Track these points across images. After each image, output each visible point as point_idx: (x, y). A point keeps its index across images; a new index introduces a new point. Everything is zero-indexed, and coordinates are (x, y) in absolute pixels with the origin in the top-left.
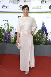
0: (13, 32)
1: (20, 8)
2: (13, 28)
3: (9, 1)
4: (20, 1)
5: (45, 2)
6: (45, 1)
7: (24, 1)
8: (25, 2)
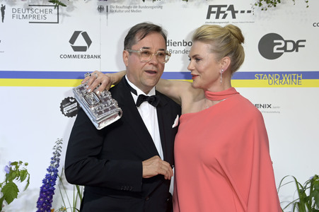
0: (27, 203)
1: (76, 49)
2: (23, 175)
3: (3, 8)
4: (72, 8)
5: (229, 13)
6: (231, 8)
7: (101, 9)
8: (103, 16)
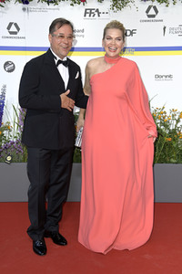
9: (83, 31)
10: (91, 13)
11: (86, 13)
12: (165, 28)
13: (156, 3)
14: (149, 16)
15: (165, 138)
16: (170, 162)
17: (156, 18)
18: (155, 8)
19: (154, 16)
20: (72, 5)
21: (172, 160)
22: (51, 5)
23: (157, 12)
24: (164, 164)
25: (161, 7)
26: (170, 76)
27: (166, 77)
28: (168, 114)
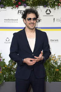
9: (17, 20)
10: (21, 12)
11: (18, 12)
12: (54, 19)
13: (50, 8)
14: (47, 14)
15: (56, 70)
16: (58, 81)
17: (50, 15)
18: (49, 10)
19: (49, 14)
20: (12, 9)
21: (59, 80)
22: (3, 9)
23: (50, 12)
24: (56, 82)
25: (52, 10)
26: (57, 40)
27: (55, 40)
28: (57, 58)
